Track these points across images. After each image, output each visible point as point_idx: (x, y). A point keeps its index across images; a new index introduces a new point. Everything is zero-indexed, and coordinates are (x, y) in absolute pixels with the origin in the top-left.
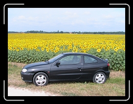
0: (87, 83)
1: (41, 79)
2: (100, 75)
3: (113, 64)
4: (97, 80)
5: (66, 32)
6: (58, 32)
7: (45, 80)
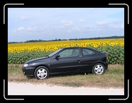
0: (87, 74)
1: (42, 73)
2: (98, 66)
3: (110, 58)
4: (96, 71)
5: (64, 40)
6: (56, 40)
7: (46, 74)
